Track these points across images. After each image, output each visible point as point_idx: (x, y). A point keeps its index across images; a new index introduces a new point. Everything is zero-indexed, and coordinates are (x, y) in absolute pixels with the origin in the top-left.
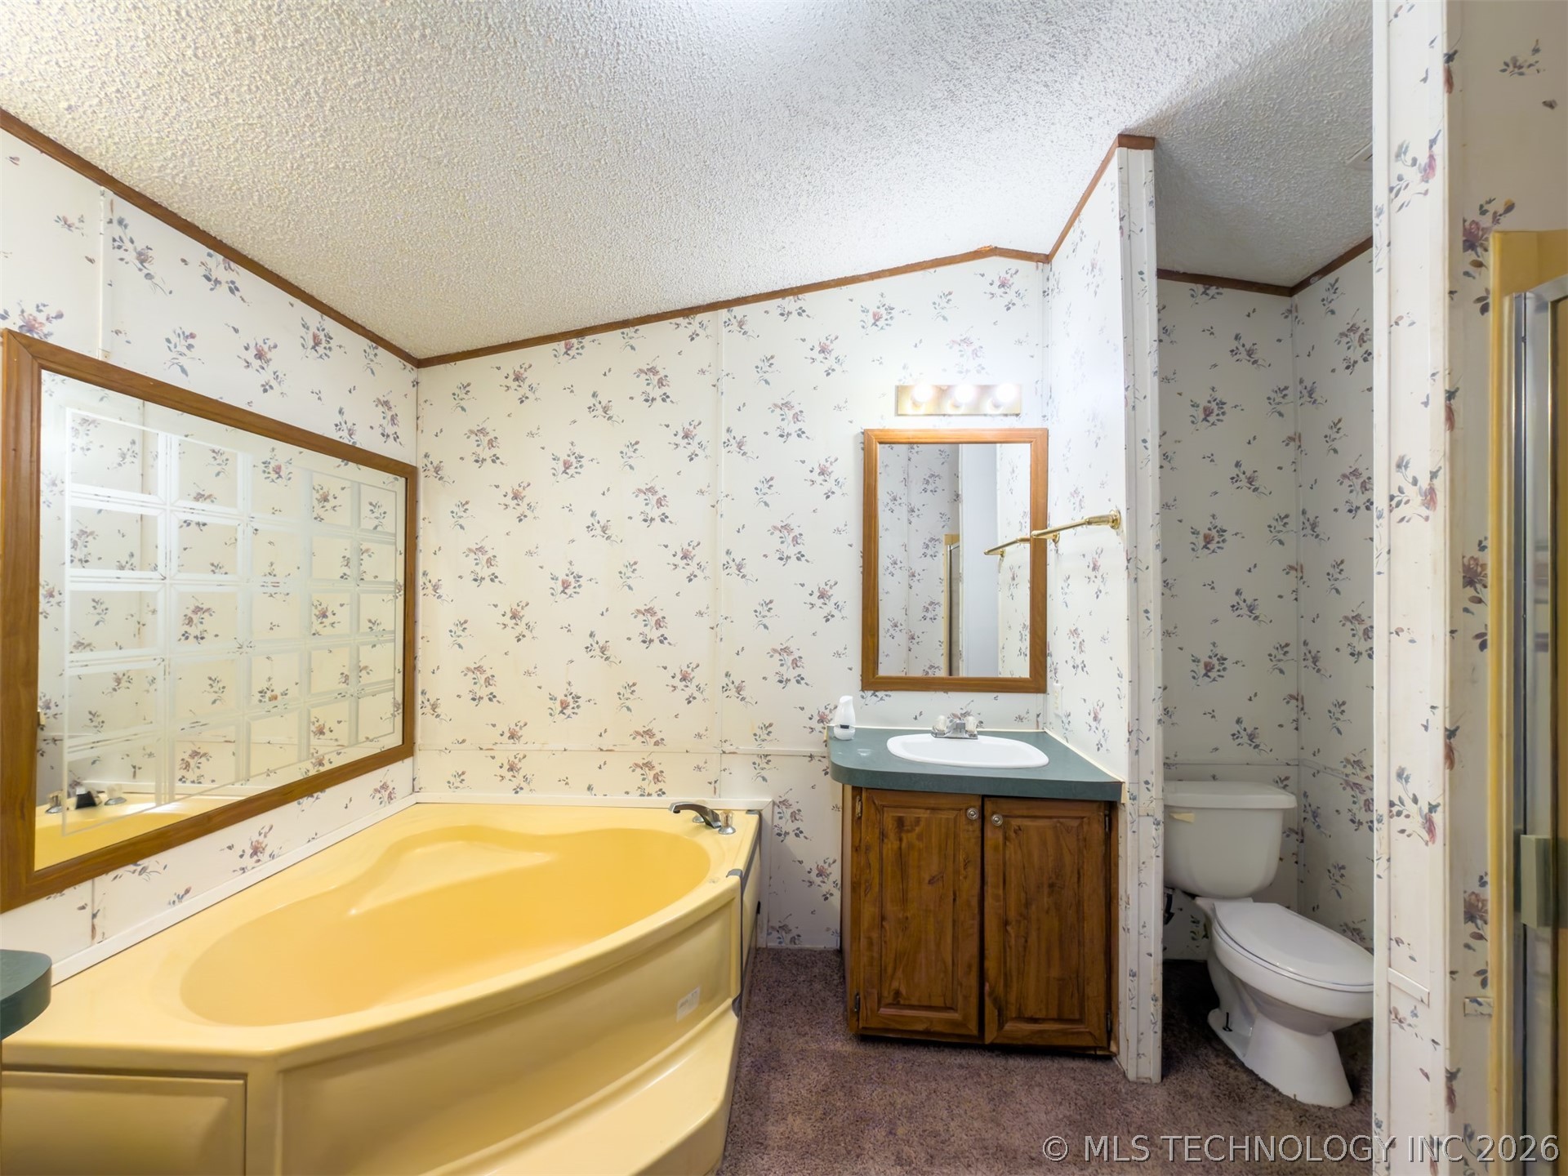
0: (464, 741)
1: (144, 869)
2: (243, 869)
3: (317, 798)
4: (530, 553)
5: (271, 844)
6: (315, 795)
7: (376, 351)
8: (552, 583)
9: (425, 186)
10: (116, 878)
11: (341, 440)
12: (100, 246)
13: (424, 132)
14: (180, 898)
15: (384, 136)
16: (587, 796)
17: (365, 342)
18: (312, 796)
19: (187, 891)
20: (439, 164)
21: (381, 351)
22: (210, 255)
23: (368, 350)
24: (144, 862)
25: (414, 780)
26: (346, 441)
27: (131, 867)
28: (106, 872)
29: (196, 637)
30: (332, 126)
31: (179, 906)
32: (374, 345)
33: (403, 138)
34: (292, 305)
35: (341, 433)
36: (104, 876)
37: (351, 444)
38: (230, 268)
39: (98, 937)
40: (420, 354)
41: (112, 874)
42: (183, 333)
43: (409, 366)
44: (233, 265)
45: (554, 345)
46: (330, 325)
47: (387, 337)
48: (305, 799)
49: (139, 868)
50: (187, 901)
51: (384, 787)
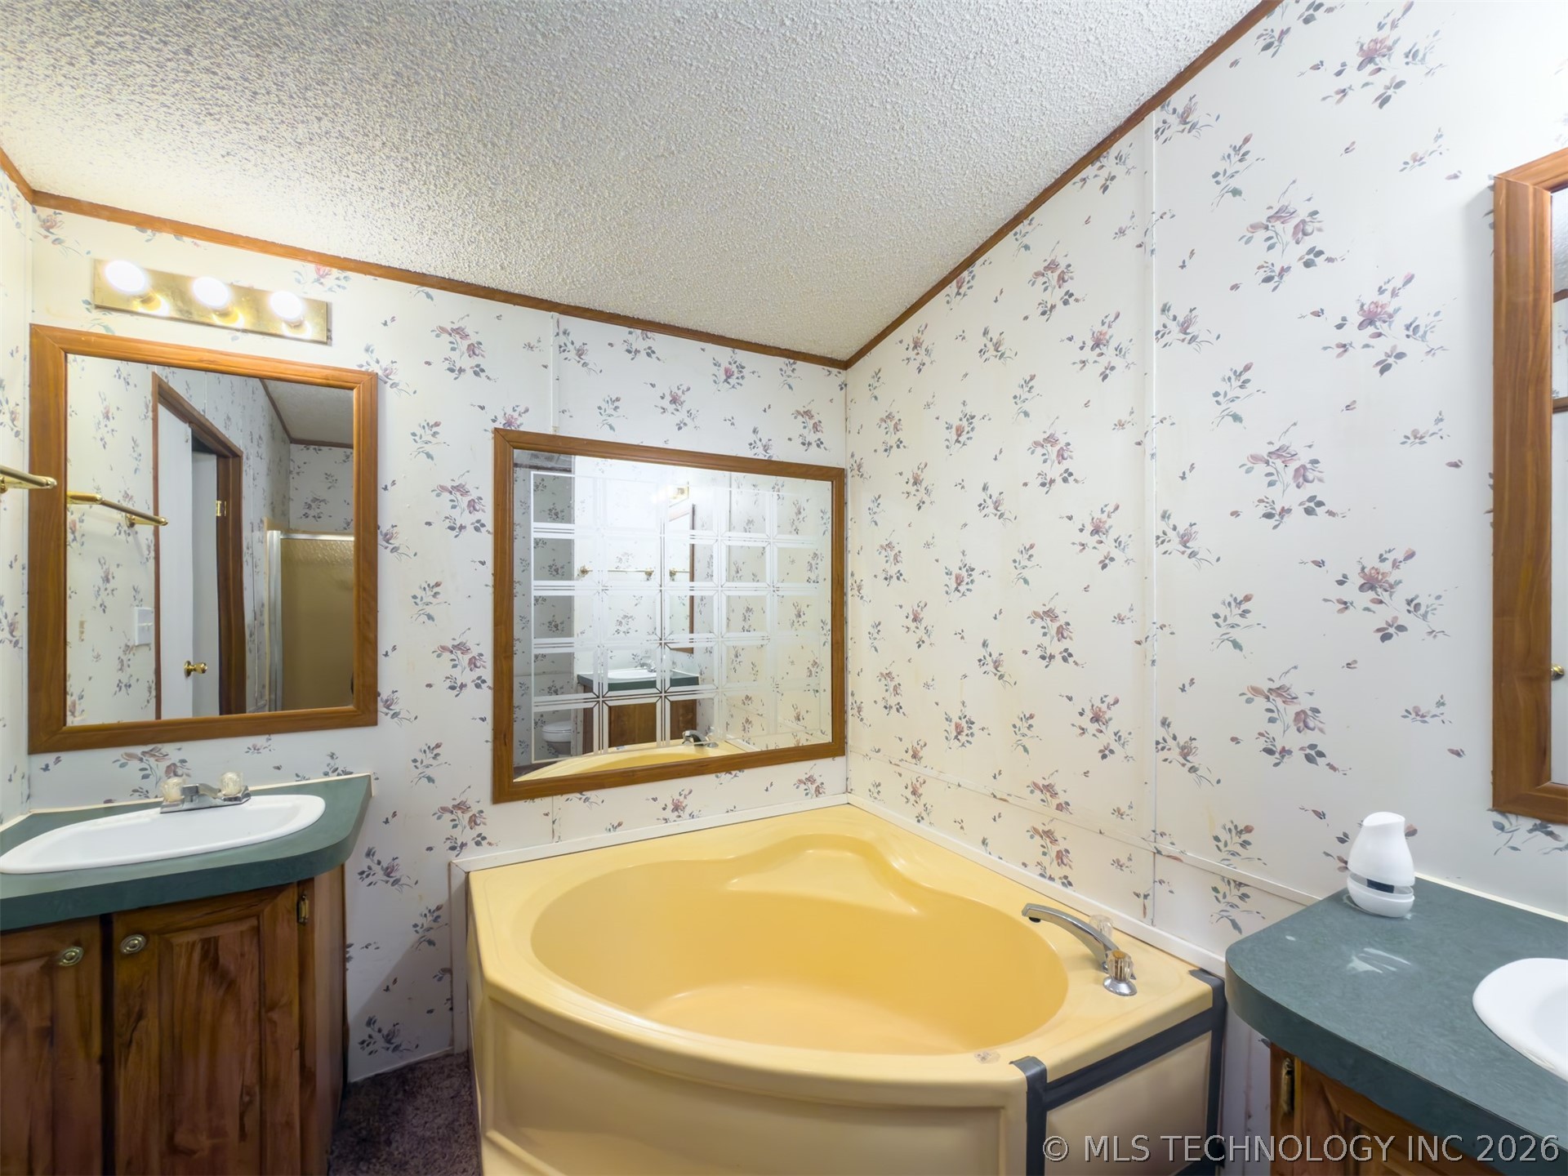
0: (879, 751)
1: (587, 800)
2: (666, 819)
3: (735, 776)
4: (927, 545)
5: (691, 804)
6: (734, 773)
7: (794, 366)
8: (947, 578)
9: (686, 185)
10: (568, 800)
11: (756, 457)
12: (550, 353)
13: (635, 131)
14: (615, 828)
15: (620, 159)
16: (980, 851)
17: (781, 361)
18: (730, 773)
19: (620, 824)
20: (673, 153)
21: (800, 364)
22: (630, 333)
23: (784, 368)
24: (588, 794)
25: (847, 779)
26: (761, 457)
27: (578, 795)
28: (562, 794)
29: (624, 632)
30: (589, 178)
31: (613, 833)
32: (792, 361)
33: (631, 150)
34: (703, 350)
35: (755, 450)
36: (559, 796)
37: (766, 458)
38: (647, 337)
39: (556, 838)
40: (843, 354)
41: (565, 797)
42: (611, 399)
43: (835, 371)
44: (649, 334)
45: (947, 290)
46: (742, 356)
47: (803, 349)
48: (723, 774)
49: (584, 797)
50: (619, 831)
51: (811, 780)
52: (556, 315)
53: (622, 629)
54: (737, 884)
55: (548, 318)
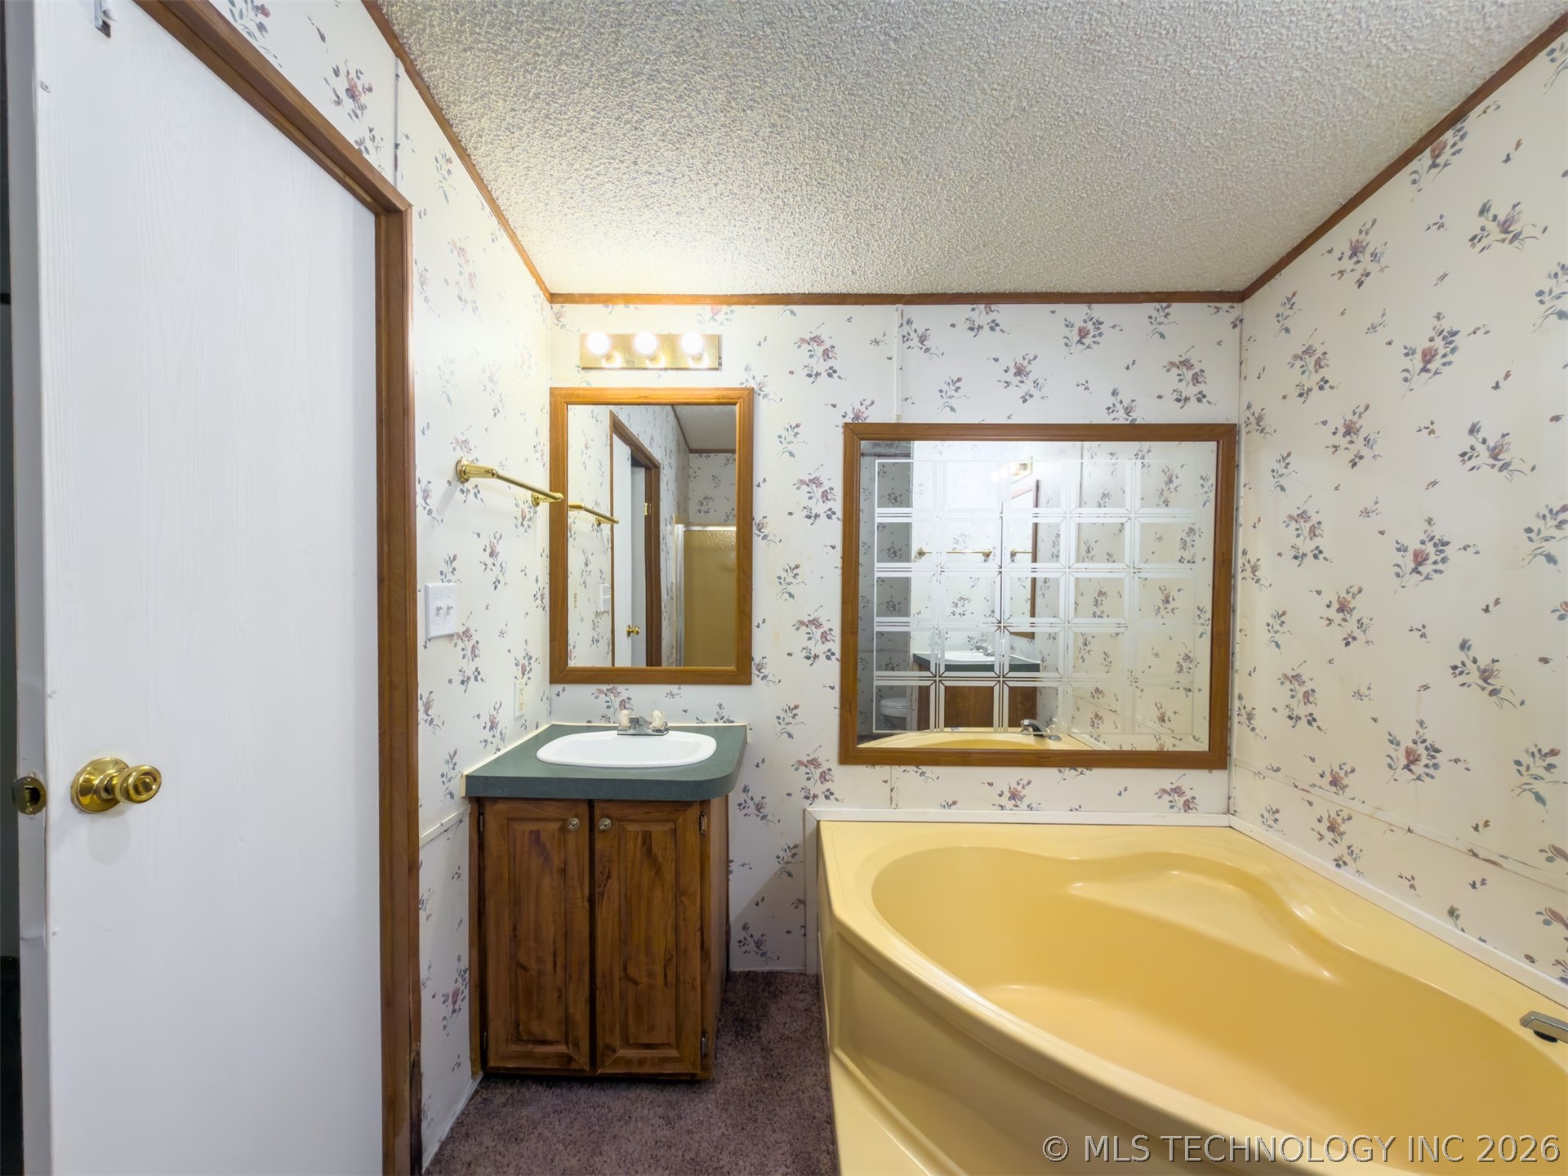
0: (1278, 770)
1: (923, 774)
2: (1002, 806)
3: (1081, 773)
4: (1366, 512)
5: (1030, 795)
6: (1080, 770)
7: (1167, 311)
8: (1398, 557)
9: (1038, 139)
10: (905, 771)
11: (1115, 422)
13: (984, 100)
14: (950, 806)
15: (967, 135)
16: (1447, 925)
17: (1149, 308)
18: (1076, 770)
19: (954, 803)
20: (1024, 110)
21: (1177, 308)
22: (973, 310)
23: (1154, 314)
24: (924, 768)
25: (1229, 798)
26: (1122, 421)
27: (915, 769)
28: (900, 765)
29: (960, 614)
30: (935, 164)
31: (947, 810)
32: (1164, 305)
33: (978, 122)
34: (1053, 312)
35: (1114, 415)
36: (897, 767)
37: (1128, 422)
38: (991, 311)
39: (894, 806)
40: (1238, 284)
41: (903, 768)
42: (952, 381)
43: (1225, 306)
44: (993, 307)
45: (1414, 165)
46: (1100, 311)
47: (1180, 288)
48: (1067, 769)
49: (920, 771)
50: (953, 810)
51: (1178, 791)
52: (900, 306)
53: (958, 611)
54: (1079, 889)
55: (891, 312)
